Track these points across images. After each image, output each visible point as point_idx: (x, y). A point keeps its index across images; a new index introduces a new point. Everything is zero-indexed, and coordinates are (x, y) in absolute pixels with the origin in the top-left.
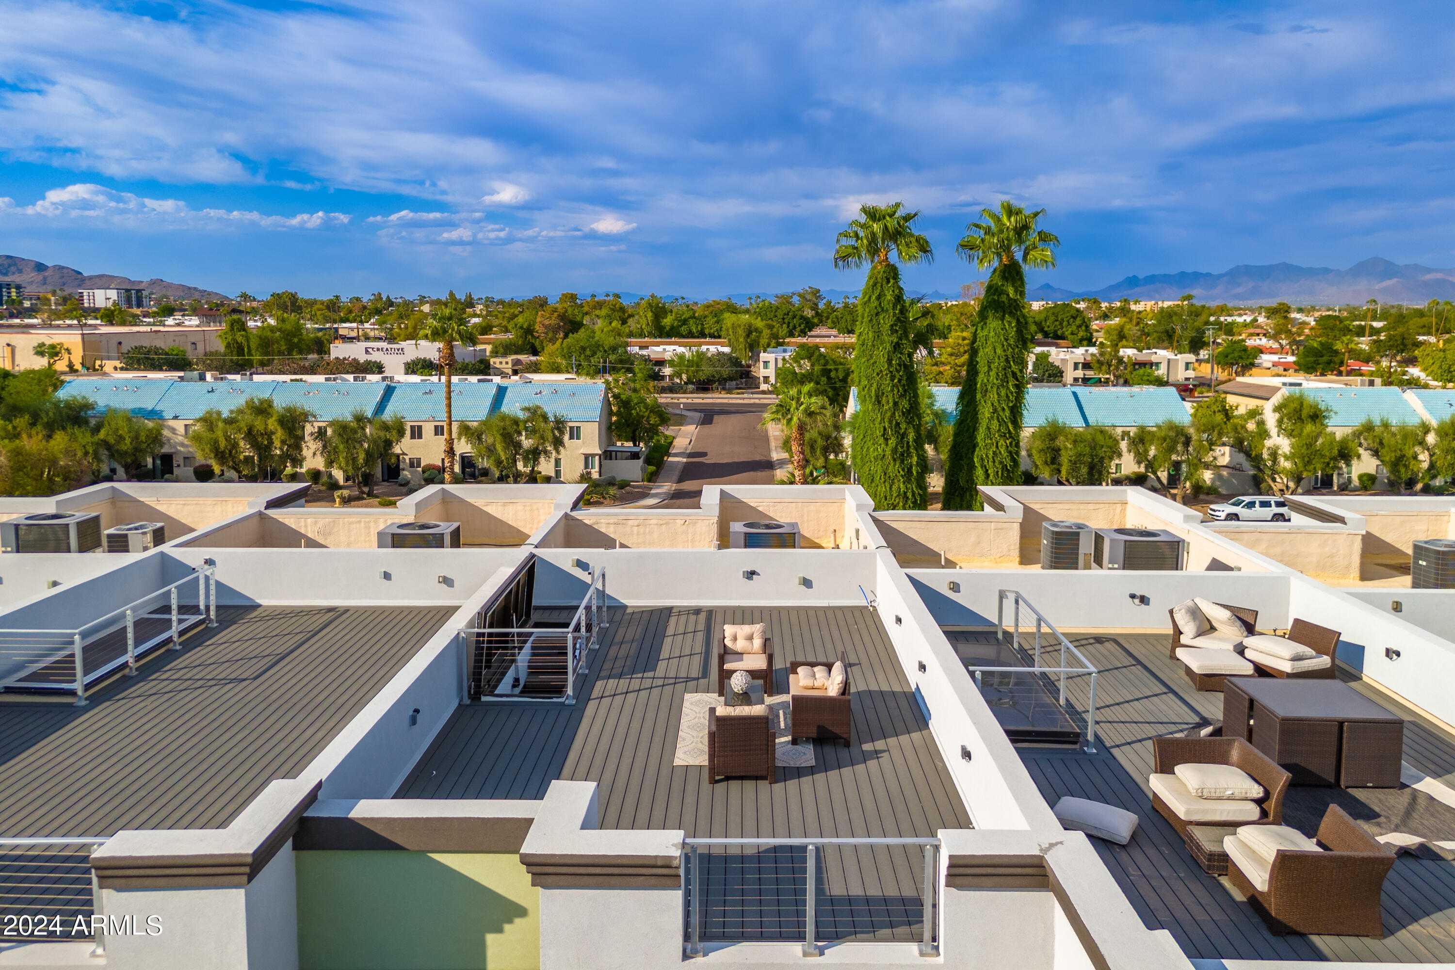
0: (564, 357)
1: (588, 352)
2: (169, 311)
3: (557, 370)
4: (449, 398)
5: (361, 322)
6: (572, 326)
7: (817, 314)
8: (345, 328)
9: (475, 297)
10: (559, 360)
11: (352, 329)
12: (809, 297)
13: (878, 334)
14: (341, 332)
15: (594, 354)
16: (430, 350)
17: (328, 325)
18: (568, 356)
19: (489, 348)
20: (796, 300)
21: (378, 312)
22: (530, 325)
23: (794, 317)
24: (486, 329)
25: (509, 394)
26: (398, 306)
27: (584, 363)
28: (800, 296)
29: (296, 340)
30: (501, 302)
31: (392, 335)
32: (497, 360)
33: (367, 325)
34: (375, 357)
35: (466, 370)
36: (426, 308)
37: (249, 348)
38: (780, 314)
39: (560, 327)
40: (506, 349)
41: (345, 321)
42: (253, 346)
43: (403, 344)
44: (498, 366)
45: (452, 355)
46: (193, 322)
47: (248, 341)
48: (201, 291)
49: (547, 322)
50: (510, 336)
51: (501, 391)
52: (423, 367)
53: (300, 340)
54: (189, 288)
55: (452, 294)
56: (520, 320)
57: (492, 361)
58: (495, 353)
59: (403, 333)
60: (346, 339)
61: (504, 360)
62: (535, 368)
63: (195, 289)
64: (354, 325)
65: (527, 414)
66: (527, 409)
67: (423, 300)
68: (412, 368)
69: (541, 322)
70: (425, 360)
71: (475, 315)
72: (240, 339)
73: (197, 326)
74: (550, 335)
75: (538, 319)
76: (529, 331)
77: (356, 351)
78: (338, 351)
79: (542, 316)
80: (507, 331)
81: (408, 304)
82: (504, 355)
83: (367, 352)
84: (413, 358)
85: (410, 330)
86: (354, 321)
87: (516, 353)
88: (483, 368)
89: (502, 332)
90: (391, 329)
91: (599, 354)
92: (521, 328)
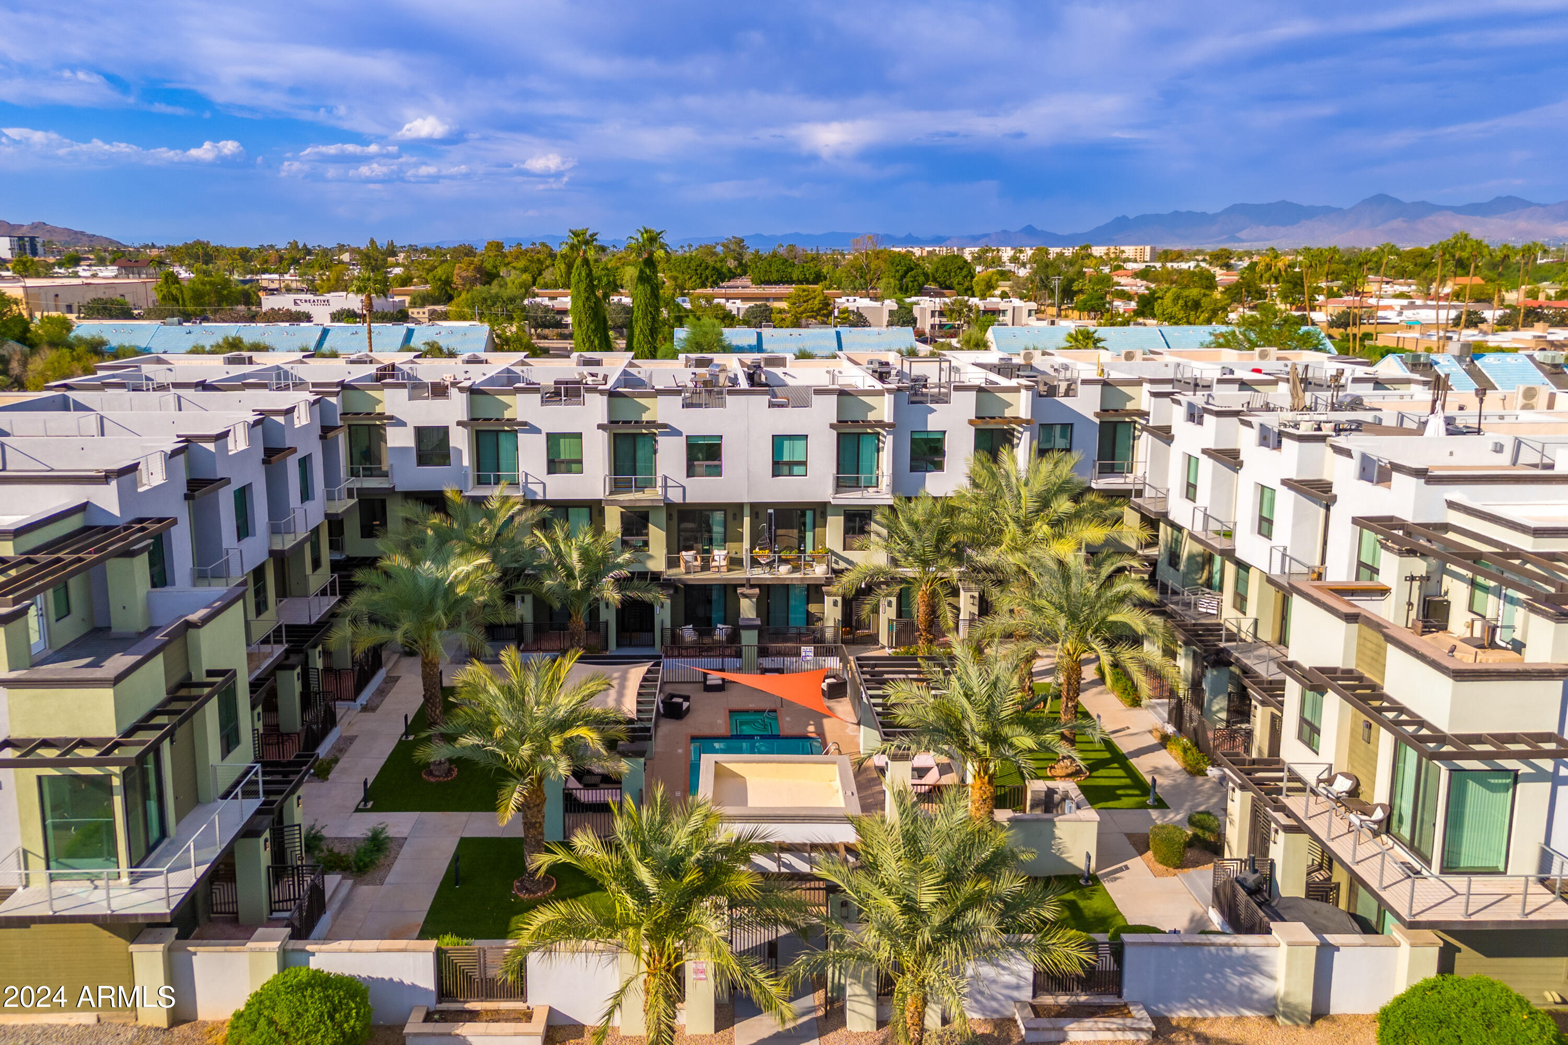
0: (469, 306)
1: (489, 303)
2: (75, 261)
3: (463, 318)
4: (370, 338)
5: (281, 274)
6: (488, 276)
7: (740, 264)
8: (266, 279)
9: (398, 244)
10: (466, 310)
11: (272, 281)
12: (733, 247)
13: (579, 292)
14: (264, 284)
15: (494, 304)
16: (354, 302)
17: (248, 277)
18: (472, 305)
19: (407, 299)
20: (719, 249)
21: (295, 262)
22: (448, 277)
23: (707, 268)
24: (406, 281)
25: (415, 334)
26: (317, 255)
27: (486, 312)
28: (723, 245)
29: (225, 292)
30: (426, 250)
31: (314, 287)
32: (415, 310)
33: (287, 277)
34: (304, 308)
35: (384, 318)
36: (346, 257)
37: (183, 300)
38: (693, 265)
39: (476, 279)
40: (422, 300)
41: (265, 271)
42: (187, 297)
43: (328, 296)
44: (415, 316)
45: (371, 305)
46: (109, 272)
47: (182, 292)
48: (89, 236)
49: (464, 274)
50: (428, 287)
51: (410, 332)
52: (347, 316)
53: (230, 292)
54: (76, 233)
55: (372, 242)
56: (439, 272)
57: (410, 311)
58: (414, 304)
59: (325, 285)
60: (272, 292)
61: (421, 310)
62: (445, 316)
63: (82, 233)
64: (276, 276)
65: (427, 348)
66: (428, 344)
67: (342, 248)
68: (337, 317)
69: (460, 272)
70: (349, 311)
71: (397, 265)
72: (174, 292)
73: (116, 277)
74: (468, 286)
75: (456, 272)
76: (447, 282)
77: (284, 302)
78: (269, 303)
79: (460, 268)
80: (427, 282)
81: (326, 252)
82: (423, 305)
83: (296, 303)
84: (339, 308)
85: (333, 282)
86: (274, 272)
87: (433, 304)
88: (401, 316)
89: (422, 283)
90: (313, 281)
91: (499, 304)
92: (440, 280)
